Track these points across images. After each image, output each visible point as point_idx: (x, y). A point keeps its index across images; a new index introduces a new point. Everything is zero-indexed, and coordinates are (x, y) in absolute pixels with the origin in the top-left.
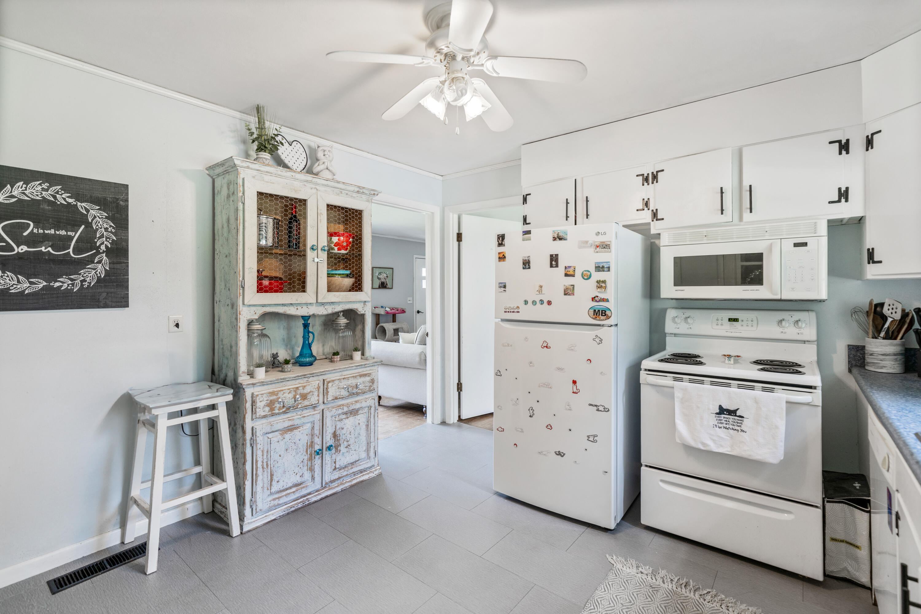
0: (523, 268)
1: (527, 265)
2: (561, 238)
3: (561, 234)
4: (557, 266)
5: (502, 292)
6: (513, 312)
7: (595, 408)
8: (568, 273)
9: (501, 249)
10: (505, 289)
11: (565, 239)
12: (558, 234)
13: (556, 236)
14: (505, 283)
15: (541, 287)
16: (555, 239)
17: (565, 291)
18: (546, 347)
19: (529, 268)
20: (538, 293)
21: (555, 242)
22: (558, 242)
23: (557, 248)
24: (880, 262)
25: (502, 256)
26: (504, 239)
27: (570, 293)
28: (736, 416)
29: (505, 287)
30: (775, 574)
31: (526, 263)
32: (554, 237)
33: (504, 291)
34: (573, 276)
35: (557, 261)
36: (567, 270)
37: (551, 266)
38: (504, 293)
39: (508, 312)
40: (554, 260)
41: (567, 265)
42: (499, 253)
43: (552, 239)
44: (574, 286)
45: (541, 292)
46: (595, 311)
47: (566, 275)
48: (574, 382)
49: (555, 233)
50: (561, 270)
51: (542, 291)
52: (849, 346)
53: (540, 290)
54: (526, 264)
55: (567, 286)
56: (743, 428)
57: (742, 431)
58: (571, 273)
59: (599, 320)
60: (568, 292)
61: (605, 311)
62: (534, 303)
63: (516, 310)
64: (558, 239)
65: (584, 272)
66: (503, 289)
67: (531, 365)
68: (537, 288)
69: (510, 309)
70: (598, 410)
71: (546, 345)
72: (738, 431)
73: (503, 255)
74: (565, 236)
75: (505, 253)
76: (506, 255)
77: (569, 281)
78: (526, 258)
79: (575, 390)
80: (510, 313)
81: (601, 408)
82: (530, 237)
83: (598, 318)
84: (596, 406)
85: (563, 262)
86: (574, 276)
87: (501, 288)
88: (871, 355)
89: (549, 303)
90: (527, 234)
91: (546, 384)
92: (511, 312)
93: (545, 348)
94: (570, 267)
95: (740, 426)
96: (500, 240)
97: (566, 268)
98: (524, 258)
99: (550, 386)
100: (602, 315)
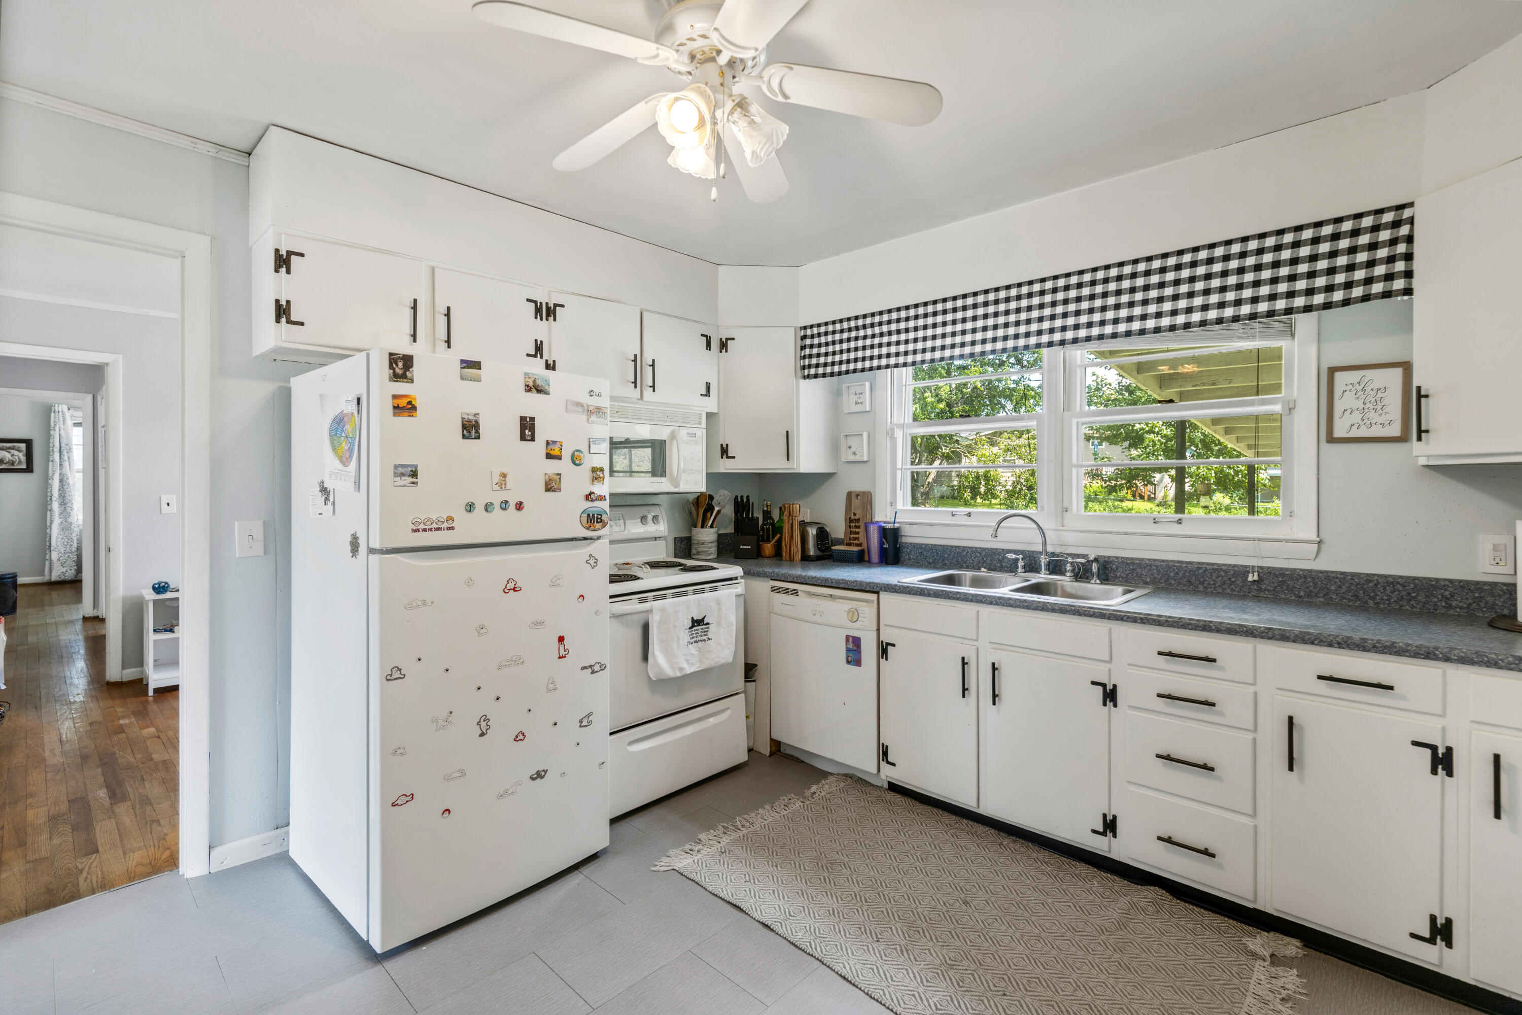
0: (464, 437)
1: (474, 431)
2: (540, 388)
3: (539, 382)
4: (533, 439)
5: (405, 486)
6: (438, 529)
7: (590, 670)
8: (552, 452)
9: (401, 388)
10: (415, 480)
11: (547, 393)
12: (534, 381)
13: (531, 384)
14: (416, 466)
15: (504, 476)
16: (528, 389)
17: (547, 484)
18: (514, 590)
19: (478, 438)
20: (499, 488)
21: (529, 394)
22: (534, 395)
23: (532, 405)
24: (734, 457)
25: (405, 404)
26: (412, 366)
27: (556, 487)
28: (704, 625)
29: (414, 474)
30: (705, 786)
31: (472, 427)
32: (528, 386)
33: (413, 483)
34: (559, 458)
35: (532, 429)
36: (549, 447)
37: (523, 438)
38: (413, 489)
39: (424, 530)
40: (527, 428)
41: (550, 439)
42: (395, 397)
43: (523, 387)
44: (559, 474)
45: (503, 486)
46: (589, 515)
47: (549, 456)
48: (561, 639)
49: (529, 378)
50: (538, 447)
51: (505, 484)
52: (675, 538)
53: (503, 483)
54: (470, 429)
55: (551, 475)
56: (710, 636)
57: (709, 639)
58: (556, 452)
59: (594, 530)
60: (551, 486)
61: (601, 515)
62: (488, 508)
63: (446, 525)
64: (534, 390)
65: (576, 453)
66: (410, 479)
67: (482, 631)
68: (497, 478)
69: (429, 523)
70: (593, 672)
71: (512, 587)
72: (705, 640)
73: (410, 403)
74: (546, 387)
75: (415, 399)
76: (417, 403)
77: (553, 467)
78: (471, 417)
79: (562, 652)
80: (428, 533)
81: (597, 668)
82: (480, 375)
83: (592, 528)
84: (591, 666)
85: (543, 433)
86: (561, 459)
87: (403, 478)
88: (703, 544)
89: (519, 506)
90: (471, 368)
91: (514, 659)
92: (431, 530)
93: (512, 591)
94: (554, 442)
95: (706, 635)
96: (397, 365)
97: (548, 443)
98: (466, 417)
99: (521, 661)
100: (597, 522)
